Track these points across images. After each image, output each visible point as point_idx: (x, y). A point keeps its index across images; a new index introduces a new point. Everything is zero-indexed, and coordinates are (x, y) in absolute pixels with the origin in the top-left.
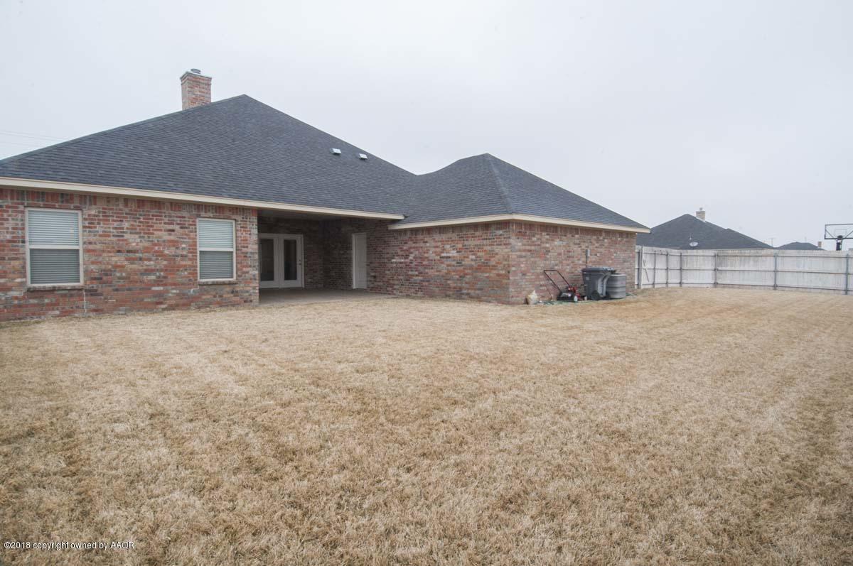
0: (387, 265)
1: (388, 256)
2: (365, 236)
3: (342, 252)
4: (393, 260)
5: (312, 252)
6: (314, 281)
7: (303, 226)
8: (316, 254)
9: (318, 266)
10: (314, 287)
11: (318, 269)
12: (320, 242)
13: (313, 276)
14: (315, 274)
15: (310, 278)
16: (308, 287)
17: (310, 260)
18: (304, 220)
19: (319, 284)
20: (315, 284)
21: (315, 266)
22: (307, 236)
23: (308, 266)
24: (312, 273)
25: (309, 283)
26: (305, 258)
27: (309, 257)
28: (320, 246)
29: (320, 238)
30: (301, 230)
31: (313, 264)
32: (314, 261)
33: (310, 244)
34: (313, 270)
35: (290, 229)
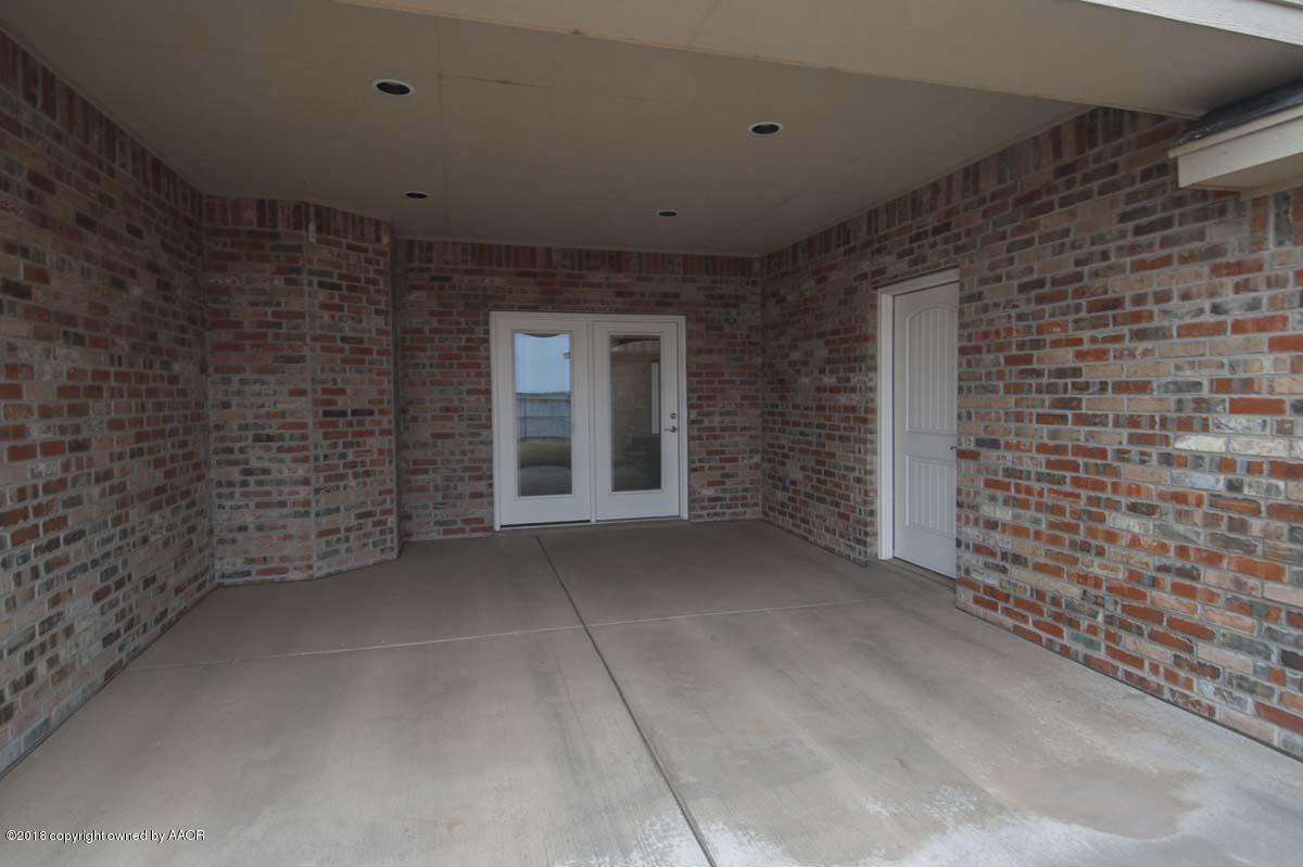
0: (1129, 473)
1: (1143, 405)
2: (951, 294)
3: (829, 380)
4: (1191, 443)
5: (720, 382)
6: (725, 495)
7: (684, 280)
8: (734, 391)
9: (740, 436)
10: (723, 519)
11: (741, 447)
12: (751, 344)
13: (723, 475)
14: (729, 468)
15: (711, 484)
16: (700, 516)
17: (710, 414)
18: (685, 257)
19: (743, 505)
20: (729, 507)
21: (730, 436)
22: (699, 320)
23: (700, 438)
24: (719, 464)
25: (707, 504)
26: (690, 407)
27: (705, 403)
28: (750, 360)
29: (750, 328)
30: (677, 296)
31: (722, 429)
32: (727, 419)
33: (710, 351)
34: (723, 452)
35: (631, 294)
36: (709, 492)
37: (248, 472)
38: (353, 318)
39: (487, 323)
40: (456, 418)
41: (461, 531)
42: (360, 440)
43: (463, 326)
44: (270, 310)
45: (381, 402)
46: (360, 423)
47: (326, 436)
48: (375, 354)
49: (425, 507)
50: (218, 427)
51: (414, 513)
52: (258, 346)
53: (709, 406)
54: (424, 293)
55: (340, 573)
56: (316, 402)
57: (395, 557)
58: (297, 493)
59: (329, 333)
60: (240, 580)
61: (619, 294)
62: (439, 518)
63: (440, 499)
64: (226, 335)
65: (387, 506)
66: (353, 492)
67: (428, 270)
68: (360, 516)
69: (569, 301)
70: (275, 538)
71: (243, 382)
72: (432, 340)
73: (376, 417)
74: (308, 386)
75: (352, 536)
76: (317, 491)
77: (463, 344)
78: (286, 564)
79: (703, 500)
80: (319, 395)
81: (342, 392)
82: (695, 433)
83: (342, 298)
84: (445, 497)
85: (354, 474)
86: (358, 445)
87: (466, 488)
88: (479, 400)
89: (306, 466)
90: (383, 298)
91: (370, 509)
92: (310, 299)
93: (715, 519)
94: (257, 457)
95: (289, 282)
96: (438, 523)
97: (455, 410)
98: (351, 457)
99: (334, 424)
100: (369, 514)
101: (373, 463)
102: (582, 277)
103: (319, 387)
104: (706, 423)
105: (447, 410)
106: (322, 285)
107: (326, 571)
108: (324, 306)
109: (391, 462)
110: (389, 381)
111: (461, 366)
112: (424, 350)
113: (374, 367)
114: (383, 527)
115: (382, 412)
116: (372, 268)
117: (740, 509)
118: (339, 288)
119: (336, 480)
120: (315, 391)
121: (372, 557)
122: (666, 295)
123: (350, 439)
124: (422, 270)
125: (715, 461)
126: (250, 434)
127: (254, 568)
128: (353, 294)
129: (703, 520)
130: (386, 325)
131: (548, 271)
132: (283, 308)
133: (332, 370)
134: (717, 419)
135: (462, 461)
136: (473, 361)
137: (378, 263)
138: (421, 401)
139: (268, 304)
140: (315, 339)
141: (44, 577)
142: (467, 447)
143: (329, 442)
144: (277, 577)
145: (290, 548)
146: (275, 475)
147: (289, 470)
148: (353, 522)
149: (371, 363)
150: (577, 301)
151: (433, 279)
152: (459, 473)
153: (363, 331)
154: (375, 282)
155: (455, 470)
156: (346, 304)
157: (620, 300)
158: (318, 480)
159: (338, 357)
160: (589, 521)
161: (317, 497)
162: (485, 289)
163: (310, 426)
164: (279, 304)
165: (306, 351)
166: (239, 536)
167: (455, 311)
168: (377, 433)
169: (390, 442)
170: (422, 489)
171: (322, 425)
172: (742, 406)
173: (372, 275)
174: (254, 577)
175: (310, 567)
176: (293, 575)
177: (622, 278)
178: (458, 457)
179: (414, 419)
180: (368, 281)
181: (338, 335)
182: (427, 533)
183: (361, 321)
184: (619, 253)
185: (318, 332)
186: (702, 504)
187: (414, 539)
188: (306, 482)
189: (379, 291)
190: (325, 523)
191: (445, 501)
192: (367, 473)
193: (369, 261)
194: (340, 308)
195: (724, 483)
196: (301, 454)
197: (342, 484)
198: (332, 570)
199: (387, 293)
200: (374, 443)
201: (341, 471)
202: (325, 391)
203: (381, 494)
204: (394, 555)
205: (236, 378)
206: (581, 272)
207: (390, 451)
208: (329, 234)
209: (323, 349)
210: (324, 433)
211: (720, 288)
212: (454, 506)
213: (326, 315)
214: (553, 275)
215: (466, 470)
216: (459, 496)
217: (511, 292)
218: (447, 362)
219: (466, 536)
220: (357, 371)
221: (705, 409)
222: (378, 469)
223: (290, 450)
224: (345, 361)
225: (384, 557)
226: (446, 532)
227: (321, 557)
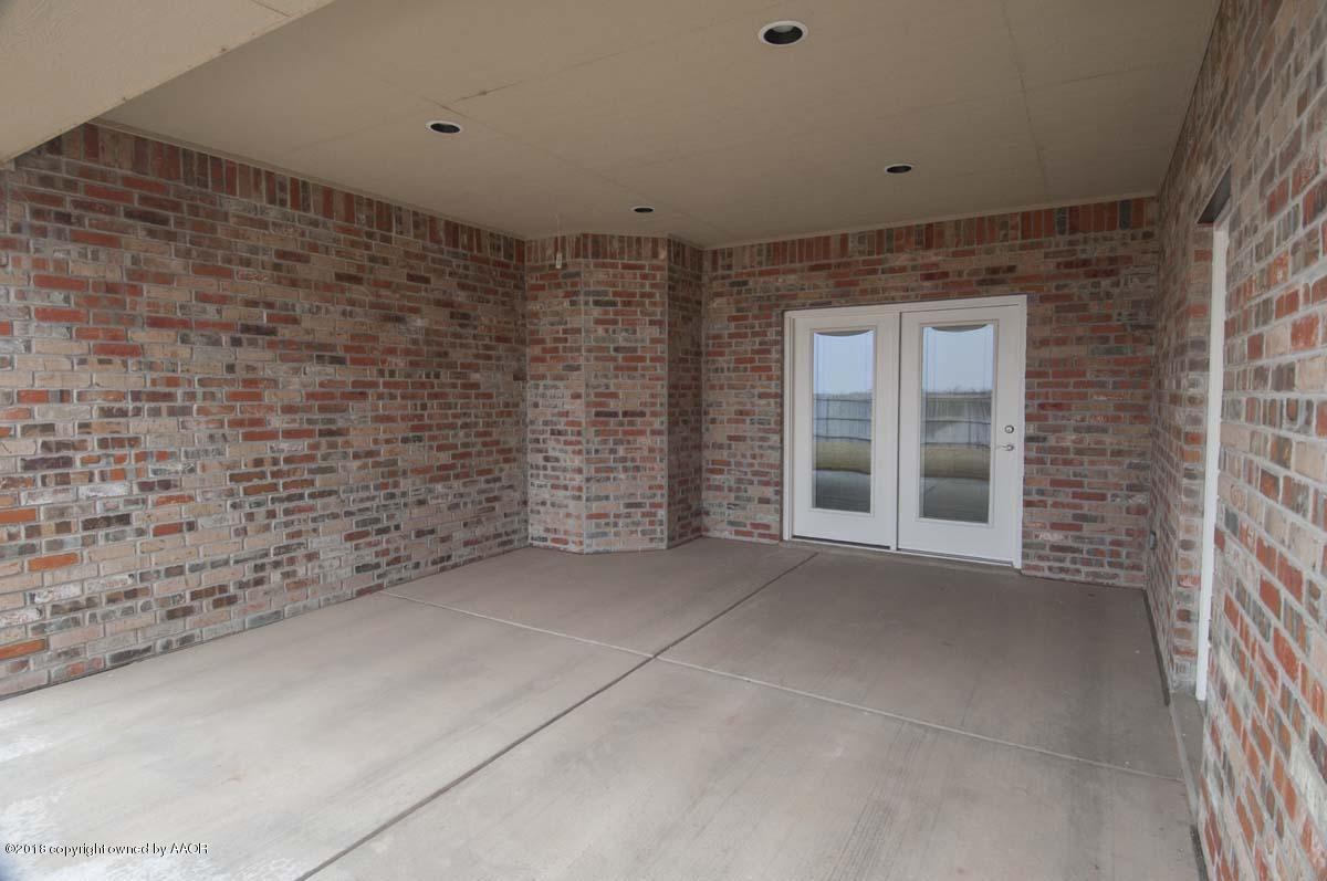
5: (1077, 385)
6: (1080, 545)
7: (1023, 247)
8: (1102, 398)
9: (1111, 463)
10: (1077, 578)
11: (1112, 479)
12: (1138, 327)
13: (1076, 517)
14: (1087, 507)
15: (1055, 526)
16: (1036, 568)
17: (1056, 430)
18: (1026, 216)
19: (1111, 564)
20: (1087, 563)
21: (1092, 463)
22: (1044, 299)
23: (1041, 461)
24: (1070, 500)
25: (1047, 552)
26: (1028, 418)
27: (1050, 413)
28: (1134, 352)
29: (1136, 304)
30: (1011, 269)
31: (1079, 452)
32: (1089, 439)
33: (1061, 342)
34: (1080, 485)
35: (945, 275)
36: (1056, 537)
37: (547, 459)
38: (627, 330)
39: (781, 324)
40: (748, 421)
41: (749, 534)
42: (631, 438)
43: (757, 329)
44: (561, 328)
45: (653, 404)
46: (631, 423)
47: (598, 433)
48: (648, 361)
49: (720, 505)
50: (532, 422)
51: (712, 510)
52: (555, 357)
53: (1056, 418)
54: (724, 299)
55: (608, 552)
56: (588, 405)
57: (664, 548)
58: (574, 480)
59: (604, 345)
60: (542, 544)
61: (929, 277)
62: (732, 519)
63: (732, 500)
64: (537, 350)
65: (658, 499)
66: (622, 483)
67: (729, 276)
68: (629, 506)
69: (864, 292)
70: (561, 516)
71: (545, 387)
72: (730, 345)
73: (648, 418)
74: (582, 391)
75: (621, 522)
76: (588, 480)
77: (757, 347)
78: (567, 537)
79: (1043, 546)
80: (592, 398)
81: (614, 395)
82: (1033, 454)
83: (616, 313)
84: (737, 498)
85: (624, 467)
86: (629, 442)
87: (755, 491)
88: (769, 404)
89: (580, 457)
90: (659, 310)
91: (639, 500)
92: (585, 317)
93: (1062, 576)
94: (554, 447)
95: (573, 303)
96: (731, 523)
97: (747, 414)
98: (621, 452)
99: (606, 424)
100: (638, 505)
101: (643, 459)
102: (880, 262)
103: (592, 392)
104: (1052, 441)
105: (741, 413)
106: (597, 303)
107: (594, 548)
108: (598, 322)
109: (661, 461)
110: (663, 386)
111: (754, 369)
112: (722, 354)
113: (646, 373)
114: (653, 518)
115: (654, 414)
116: (647, 283)
117: (1107, 569)
118: (614, 304)
119: (607, 472)
120: (588, 395)
121: (640, 543)
122: (994, 271)
123: (620, 436)
124: (723, 278)
125: (1065, 496)
126: (549, 428)
127: (550, 536)
128: (628, 308)
129: (1039, 574)
130: (661, 332)
131: (844, 260)
132: (569, 326)
133: (606, 376)
134: (1069, 439)
135: (752, 465)
136: (767, 363)
137: (654, 277)
138: (719, 404)
139: (560, 323)
140: (589, 350)
141: (281, 518)
142: (757, 451)
143: (599, 438)
144: (562, 547)
145: (571, 522)
146: (562, 464)
147: (571, 460)
148: (623, 510)
149: (644, 369)
150: (875, 291)
151: (733, 284)
152: (749, 476)
153: (636, 341)
154: (651, 295)
155: (746, 473)
156: (620, 318)
157: (927, 284)
158: (589, 471)
159: (611, 365)
160: (888, 548)
161: (589, 485)
162: (778, 289)
163: (584, 424)
164: (566, 323)
165: (582, 362)
166: (542, 509)
167: (750, 314)
168: (648, 433)
169: (662, 441)
170: (719, 488)
171: (594, 424)
172: (1117, 419)
173: (647, 289)
174: (549, 544)
175: (581, 543)
176: (572, 548)
177: (932, 256)
178: (750, 460)
179: (713, 421)
180: (643, 295)
181: (612, 346)
182: (722, 531)
183: (635, 332)
184: (930, 226)
185: (594, 344)
186: (1042, 552)
187: (710, 534)
188: (580, 471)
189: (654, 304)
190: (595, 507)
191: (737, 502)
192: (637, 469)
193: (644, 277)
194: (615, 322)
195: (1079, 528)
196: (577, 448)
197: (612, 476)
198: (601, 549)
199: (663, 304)
200: (645, 441)
201: (612, 464)
202: (597, 395)
203: (650, 488)
204: (663, 546)
205: (542, 383)
206: (881, 256)
207: (661, 450)
208: (605, 257)
209: (596, 359)
210: (596, 431)
211: (1084, 251)
212: (745, 508)
213: (600, 330)
214: (847, 265)
215: (755, 473)
216: (749, 500)
217: (802, 289)
218: (742, 366)
219: (754, 540)
220: (629, 377)
221: (1051, 422)
222: (649, 465)
223: (571, 443)
224: (616, 368)
225: (653, 545)
226: (737, 533)
227: (592, 536)
